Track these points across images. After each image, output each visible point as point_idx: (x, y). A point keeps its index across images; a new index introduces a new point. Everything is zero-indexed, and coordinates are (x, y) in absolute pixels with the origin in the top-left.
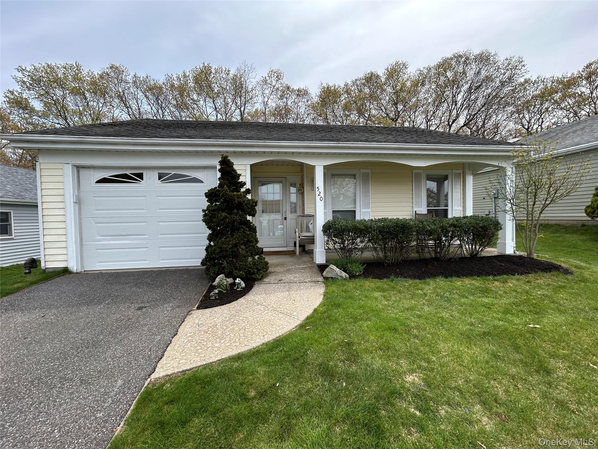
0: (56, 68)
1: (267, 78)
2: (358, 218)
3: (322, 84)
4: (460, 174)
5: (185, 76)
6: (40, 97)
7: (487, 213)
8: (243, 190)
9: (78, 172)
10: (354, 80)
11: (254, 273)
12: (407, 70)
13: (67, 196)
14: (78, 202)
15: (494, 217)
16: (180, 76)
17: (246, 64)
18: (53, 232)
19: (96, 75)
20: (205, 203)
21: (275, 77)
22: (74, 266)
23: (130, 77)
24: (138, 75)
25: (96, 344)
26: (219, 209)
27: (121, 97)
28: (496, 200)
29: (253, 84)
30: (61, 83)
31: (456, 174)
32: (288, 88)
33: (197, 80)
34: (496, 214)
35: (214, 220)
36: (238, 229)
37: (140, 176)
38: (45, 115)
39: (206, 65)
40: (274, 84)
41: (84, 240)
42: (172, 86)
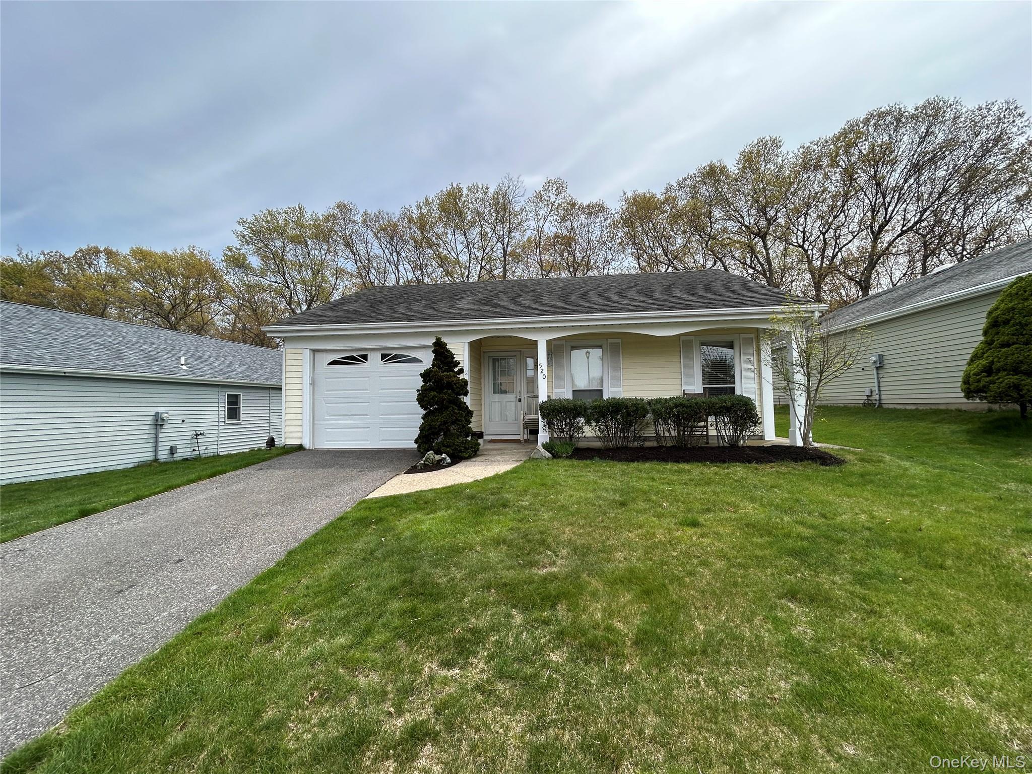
0: (277, 215)
1: (543, 193)
2: (605, 397)
3: (625, 194)
4: (752, 339)
5: (427, 203)
6: (257, 252)
7: (868, 394)
8: (456, 369)
9: (314, 355)
10: (681, 179)
11: (461, 451)
12: (779, 150)
13: (305, 378)
14: (313, 383)
15: (878, 399)
16: (422, 204)
17: (510, 177)
18: (293, 411)
19: (321, 218)
20: (420, 382)
21: (554, 189)
22: (307, 444)
23: (359, 216)
24: (369, 212)
25: (332, 485)
26: (432, 389)
27: (348, 244)
28: (880, 372)
29: (520, 204)
30: (281, 232)
31: (744, 339)
32: (573, 205)
33: (443, 208)
34: (880, 395)
35: (426, 399)
36: (447, 408)
37: (365, 357)
38: (263, 274)
39: (455, 186)
40: (552, 200)
41: (316, 418)
42: (410, 220)
